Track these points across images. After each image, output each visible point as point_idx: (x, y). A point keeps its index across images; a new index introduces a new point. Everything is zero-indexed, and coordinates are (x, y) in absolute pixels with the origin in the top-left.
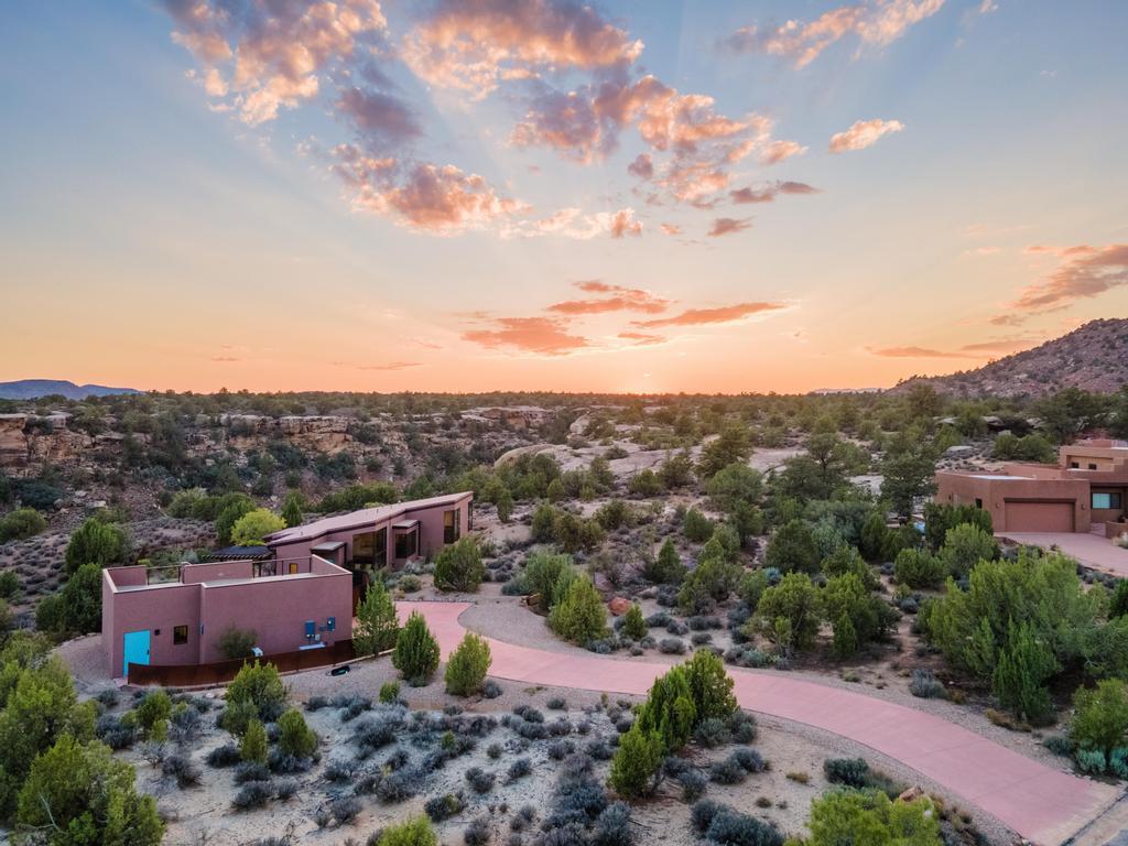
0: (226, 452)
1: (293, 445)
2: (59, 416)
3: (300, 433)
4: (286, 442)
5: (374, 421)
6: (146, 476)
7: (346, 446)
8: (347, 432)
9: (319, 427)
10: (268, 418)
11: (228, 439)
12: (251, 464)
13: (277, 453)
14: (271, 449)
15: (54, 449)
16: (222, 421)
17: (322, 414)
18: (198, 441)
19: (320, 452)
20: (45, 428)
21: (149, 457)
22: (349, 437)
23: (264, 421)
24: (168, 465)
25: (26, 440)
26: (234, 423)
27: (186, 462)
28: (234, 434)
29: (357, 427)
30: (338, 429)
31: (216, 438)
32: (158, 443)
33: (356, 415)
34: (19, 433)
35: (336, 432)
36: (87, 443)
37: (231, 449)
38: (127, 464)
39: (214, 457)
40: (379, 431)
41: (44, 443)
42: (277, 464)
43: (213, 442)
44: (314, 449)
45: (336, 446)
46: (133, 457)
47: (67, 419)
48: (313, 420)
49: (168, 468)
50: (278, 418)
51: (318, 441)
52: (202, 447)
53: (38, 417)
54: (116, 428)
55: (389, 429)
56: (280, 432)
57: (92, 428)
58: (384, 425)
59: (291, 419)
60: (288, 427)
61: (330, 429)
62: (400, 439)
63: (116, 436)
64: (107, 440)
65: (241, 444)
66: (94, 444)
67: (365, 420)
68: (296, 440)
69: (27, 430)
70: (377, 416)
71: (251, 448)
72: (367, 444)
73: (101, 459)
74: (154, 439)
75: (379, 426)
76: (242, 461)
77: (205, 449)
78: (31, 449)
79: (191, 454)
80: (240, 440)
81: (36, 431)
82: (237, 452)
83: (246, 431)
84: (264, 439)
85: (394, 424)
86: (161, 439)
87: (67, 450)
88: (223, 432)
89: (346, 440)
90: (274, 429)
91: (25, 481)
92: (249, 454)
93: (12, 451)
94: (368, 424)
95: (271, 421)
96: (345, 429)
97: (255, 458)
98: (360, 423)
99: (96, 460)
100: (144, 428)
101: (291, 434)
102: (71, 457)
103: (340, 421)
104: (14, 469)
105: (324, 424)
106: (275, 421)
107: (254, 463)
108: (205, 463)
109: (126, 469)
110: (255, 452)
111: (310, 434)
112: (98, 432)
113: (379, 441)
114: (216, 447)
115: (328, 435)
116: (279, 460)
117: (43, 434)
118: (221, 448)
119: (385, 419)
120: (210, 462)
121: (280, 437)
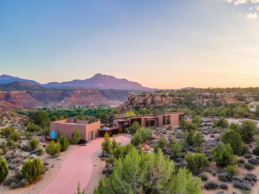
0: (202, 102)
1: (219, 101)
2: (168, 94)
3: (221, 98)
4: (217, 100)
5: (245, 95)
6: (183, 107)
7: (234, 101)
8: (235, 98)
9: (226, 96)
10: (212, 94)
11: (202, 99)
12: (207, 105)
13: (214, 103)
14: (212, 102)
15: (166, 100)
16: (201, 95)
17: (228, 93)
18: (195, 99)
19: (226, 103)
20: (164, 96)
21: (184, 103)
22: (235, 99)
23: (211, 95)
24: (188, 104)
25: (161, 98)
26: (204, 95)
27: (192, 104)
28: (204, 98)
29: (238, 96)
30: (232, 97)
31: (200, 99)
32: (187, 100)
33: (239, 93)
34: (160, 97)
35: (231, 98)
36: (172, 99)
37: (203, 101)
38: (179, 104)
39: (199, 103)
40: (246, 98)
41: (164, 99)
42: (214, 105)
43: (199, 100)
44: (225, 102)
45: (231, 101)
46: (181, 102)
47: (169, 94)
48: (225, 95)
49: (188, 105)
50: (215, 94)
51: (225, 100)
52: (196, 101)
53: (164, 94)
54: (178, 96)
55: (249, 97)
56: (216, 98)
57: (173, 96)
58: (247, 96)
59: (219, 94)
60: (218, 96)
61: (229, 97)
62: (253, 100)
63: (177, 98)
64: (175, 99)
65: (205, 100)
66: (173, 100)
67: (241, 94)
68: (220, 99)
69: (161, 96)
70: (246, 93)
71: (208, 101)
72: (241, 101)
73: (174, 103)
74: (185, 99)
75: (246, 96)
76: (205, 104)
77: (197, 101)
78: (162, 100)
79: (193, 102)
80: (205, 99)
81: (163, 97)
82: (204, 102)
83: (206, 97)
84: (211, 99)
85: (252, 96)
86: (187, 99)
87: (168, 101)
88: (201, 97)
89: (234, 100)
90: (214, 97)
91: (160, 106)
92: (207, 103)
93: (159, 101)
94: (242, 95)
95: (213, 95)
96: (234, 97)
97: (208, 104)
98: (239, 95)
99: (173, 103)
100: (183, 96)
101: (219, 98)
102: (169, 102)
103: (233, 95)
104: (159, 104)
105: (227, 95)
106: (215, 95)
107: (208, 105)
108: (196, 104)
109: (179, 105)
110: (208, 102)
111: (224, 98)
112: (174, 97)
113: (245, 100)
114: (199, 101)
115: (229, 98)
116: (215, 104)
117: (164, 97)
118: (200, 101)
119: (249, 94)
120: (197, 104)
121: (215, 99)
